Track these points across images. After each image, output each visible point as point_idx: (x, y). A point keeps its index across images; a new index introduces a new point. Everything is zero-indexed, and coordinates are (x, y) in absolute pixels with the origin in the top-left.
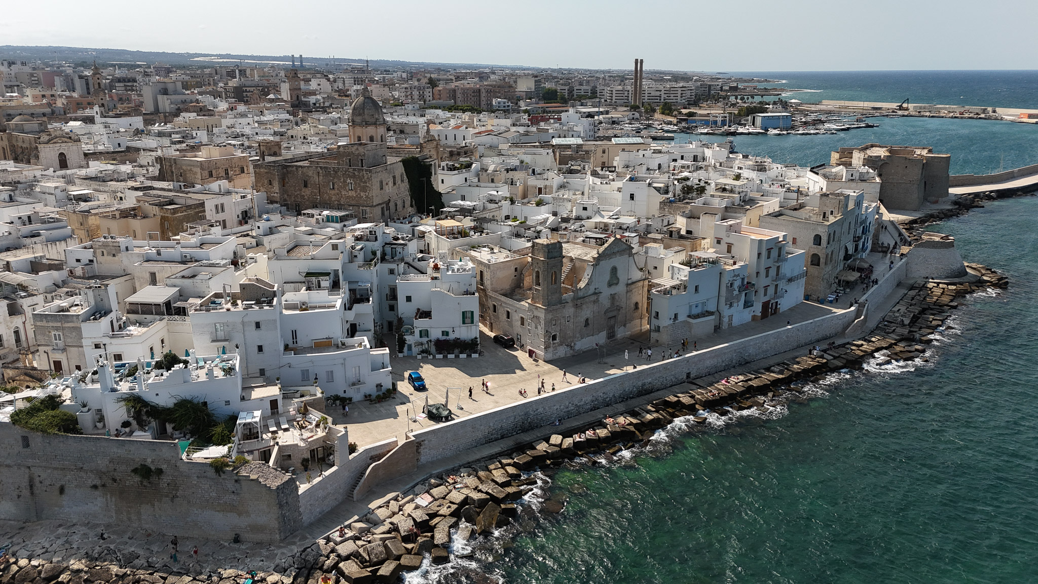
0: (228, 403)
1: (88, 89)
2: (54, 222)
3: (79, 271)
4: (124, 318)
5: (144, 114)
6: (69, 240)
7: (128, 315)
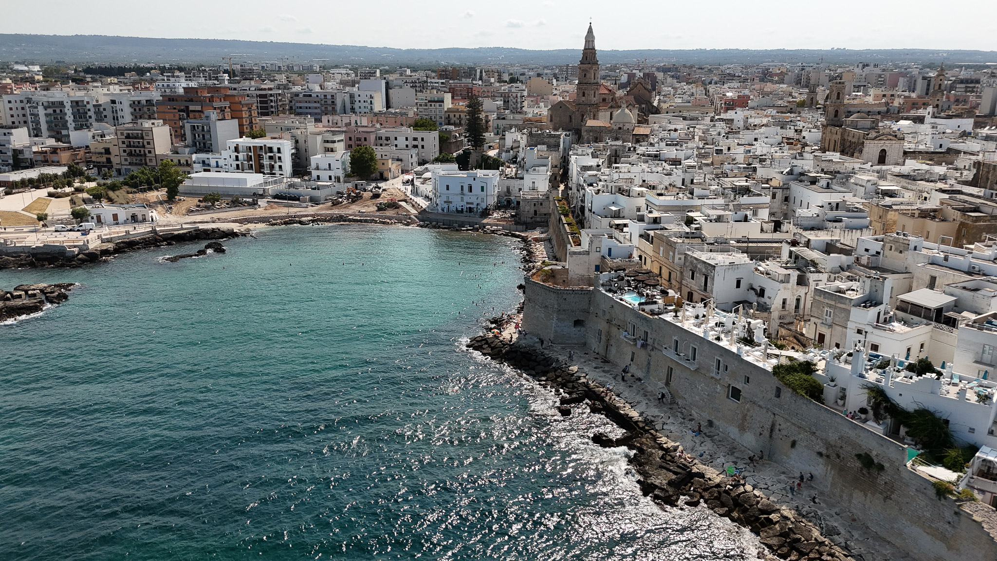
0: (972, 430)
1: (928, 89)
2: (857, 211)
3: (864, 261)
4: (892, 313)
5: (977, 116)
6: (864, 230)
7: (897, 312)
